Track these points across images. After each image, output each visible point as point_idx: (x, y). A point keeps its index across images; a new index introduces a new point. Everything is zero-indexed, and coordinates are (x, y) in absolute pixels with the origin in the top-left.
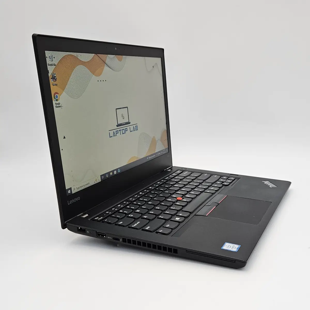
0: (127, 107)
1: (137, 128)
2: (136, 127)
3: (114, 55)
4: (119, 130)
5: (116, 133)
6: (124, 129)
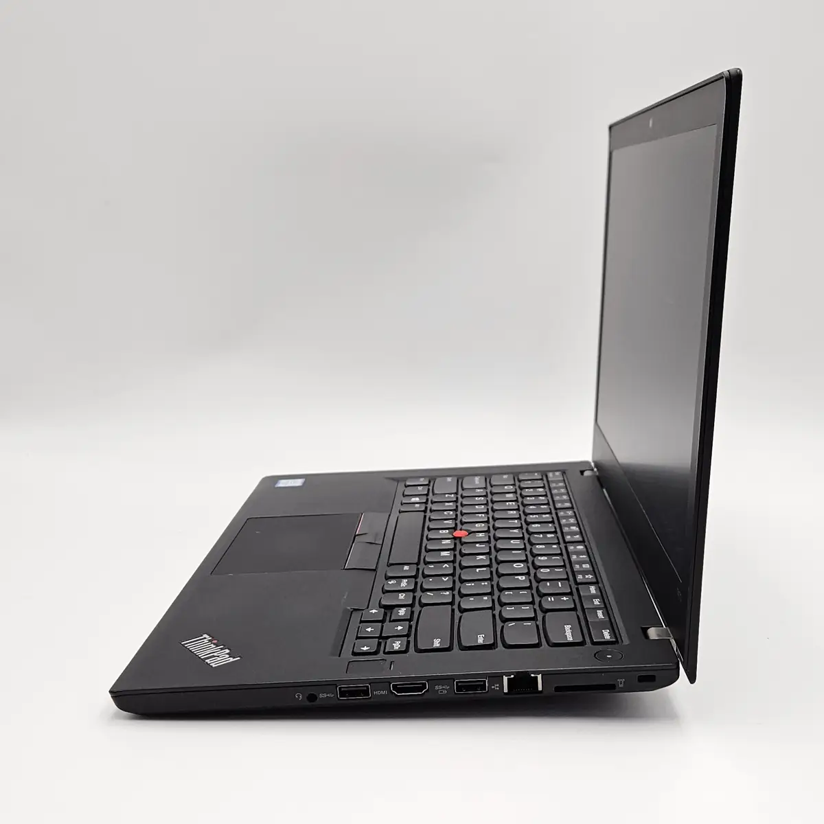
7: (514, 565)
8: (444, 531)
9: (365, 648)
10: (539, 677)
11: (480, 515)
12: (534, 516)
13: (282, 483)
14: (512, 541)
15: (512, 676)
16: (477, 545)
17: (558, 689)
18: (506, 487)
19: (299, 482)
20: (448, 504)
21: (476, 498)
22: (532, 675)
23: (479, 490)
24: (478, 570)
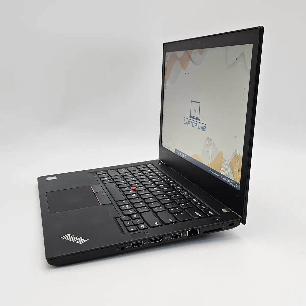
0: (199, 103)
1: (205, 129)
2: (204, 127)
3: (197, 50)
4: (191, 122)
5: (189, 123)
6: (194, 123)
7: (162, 196)
8: (127, 188)
9: (133, 229)
10: (198, 229)
11: (135, 181)
12: (154, 179)
13: (48, 179)
14: (154, 188)
15: (189, 230)
16: (143, 191)
17: (204, 232)
18: (136, 171)
19: (55, 178)
20: (120, 179)
21: (129, 176)
22: (196, 229)
23: (127, 173)
24: (150, 199)
